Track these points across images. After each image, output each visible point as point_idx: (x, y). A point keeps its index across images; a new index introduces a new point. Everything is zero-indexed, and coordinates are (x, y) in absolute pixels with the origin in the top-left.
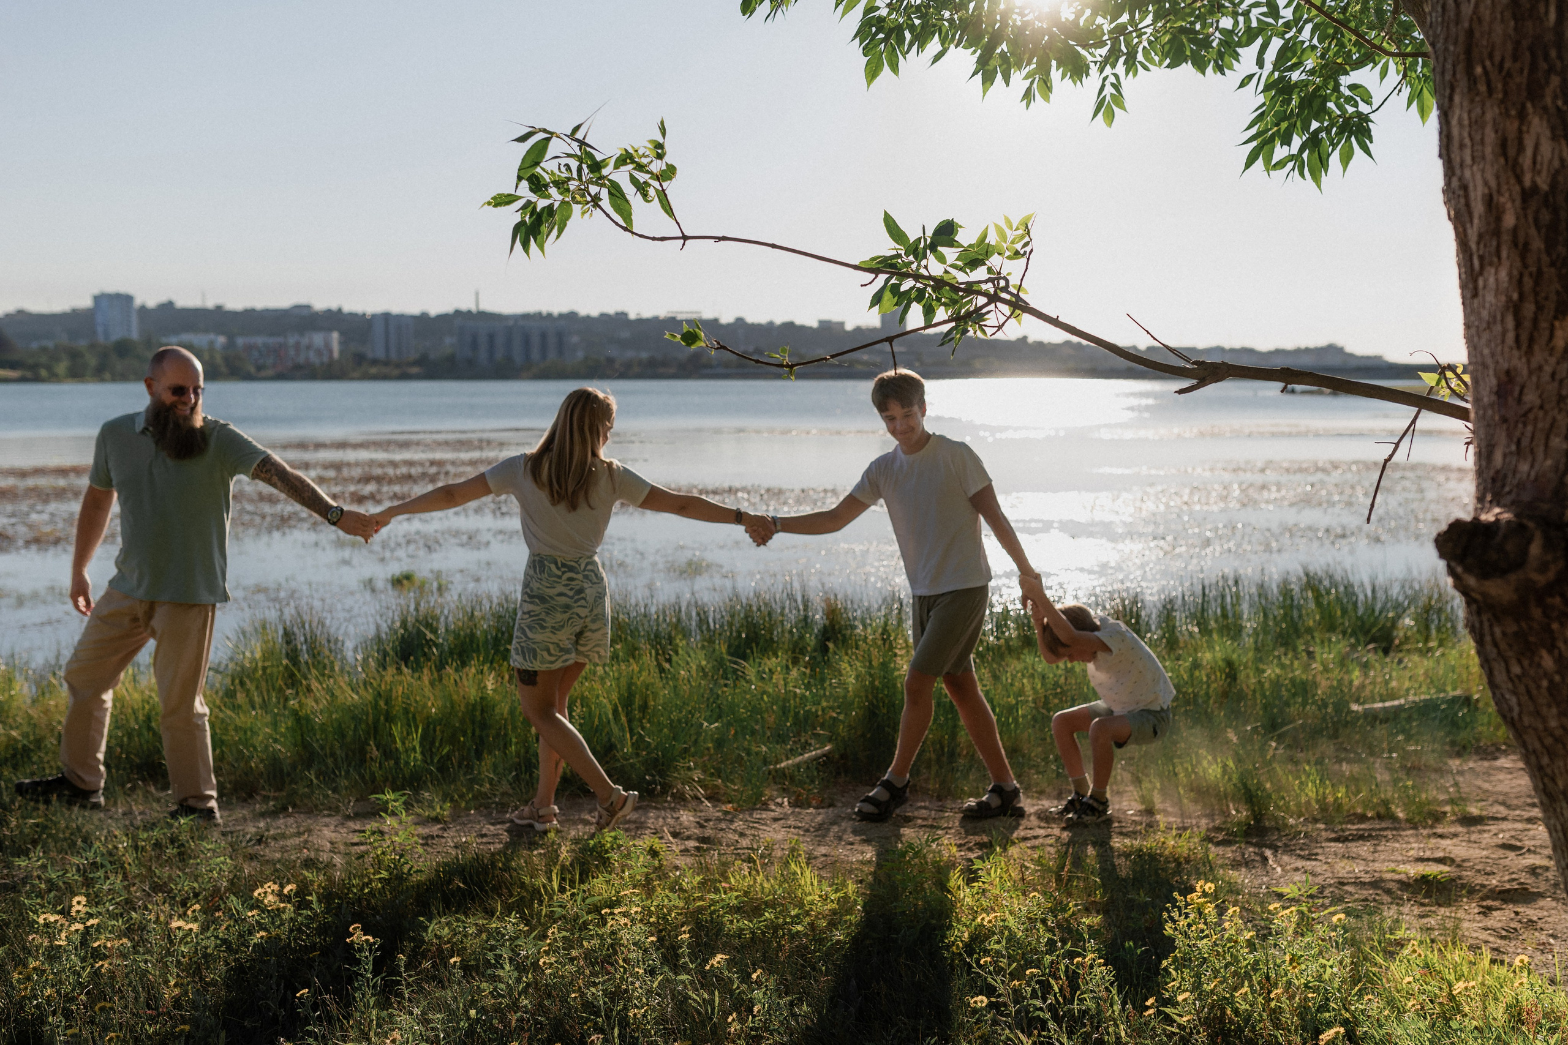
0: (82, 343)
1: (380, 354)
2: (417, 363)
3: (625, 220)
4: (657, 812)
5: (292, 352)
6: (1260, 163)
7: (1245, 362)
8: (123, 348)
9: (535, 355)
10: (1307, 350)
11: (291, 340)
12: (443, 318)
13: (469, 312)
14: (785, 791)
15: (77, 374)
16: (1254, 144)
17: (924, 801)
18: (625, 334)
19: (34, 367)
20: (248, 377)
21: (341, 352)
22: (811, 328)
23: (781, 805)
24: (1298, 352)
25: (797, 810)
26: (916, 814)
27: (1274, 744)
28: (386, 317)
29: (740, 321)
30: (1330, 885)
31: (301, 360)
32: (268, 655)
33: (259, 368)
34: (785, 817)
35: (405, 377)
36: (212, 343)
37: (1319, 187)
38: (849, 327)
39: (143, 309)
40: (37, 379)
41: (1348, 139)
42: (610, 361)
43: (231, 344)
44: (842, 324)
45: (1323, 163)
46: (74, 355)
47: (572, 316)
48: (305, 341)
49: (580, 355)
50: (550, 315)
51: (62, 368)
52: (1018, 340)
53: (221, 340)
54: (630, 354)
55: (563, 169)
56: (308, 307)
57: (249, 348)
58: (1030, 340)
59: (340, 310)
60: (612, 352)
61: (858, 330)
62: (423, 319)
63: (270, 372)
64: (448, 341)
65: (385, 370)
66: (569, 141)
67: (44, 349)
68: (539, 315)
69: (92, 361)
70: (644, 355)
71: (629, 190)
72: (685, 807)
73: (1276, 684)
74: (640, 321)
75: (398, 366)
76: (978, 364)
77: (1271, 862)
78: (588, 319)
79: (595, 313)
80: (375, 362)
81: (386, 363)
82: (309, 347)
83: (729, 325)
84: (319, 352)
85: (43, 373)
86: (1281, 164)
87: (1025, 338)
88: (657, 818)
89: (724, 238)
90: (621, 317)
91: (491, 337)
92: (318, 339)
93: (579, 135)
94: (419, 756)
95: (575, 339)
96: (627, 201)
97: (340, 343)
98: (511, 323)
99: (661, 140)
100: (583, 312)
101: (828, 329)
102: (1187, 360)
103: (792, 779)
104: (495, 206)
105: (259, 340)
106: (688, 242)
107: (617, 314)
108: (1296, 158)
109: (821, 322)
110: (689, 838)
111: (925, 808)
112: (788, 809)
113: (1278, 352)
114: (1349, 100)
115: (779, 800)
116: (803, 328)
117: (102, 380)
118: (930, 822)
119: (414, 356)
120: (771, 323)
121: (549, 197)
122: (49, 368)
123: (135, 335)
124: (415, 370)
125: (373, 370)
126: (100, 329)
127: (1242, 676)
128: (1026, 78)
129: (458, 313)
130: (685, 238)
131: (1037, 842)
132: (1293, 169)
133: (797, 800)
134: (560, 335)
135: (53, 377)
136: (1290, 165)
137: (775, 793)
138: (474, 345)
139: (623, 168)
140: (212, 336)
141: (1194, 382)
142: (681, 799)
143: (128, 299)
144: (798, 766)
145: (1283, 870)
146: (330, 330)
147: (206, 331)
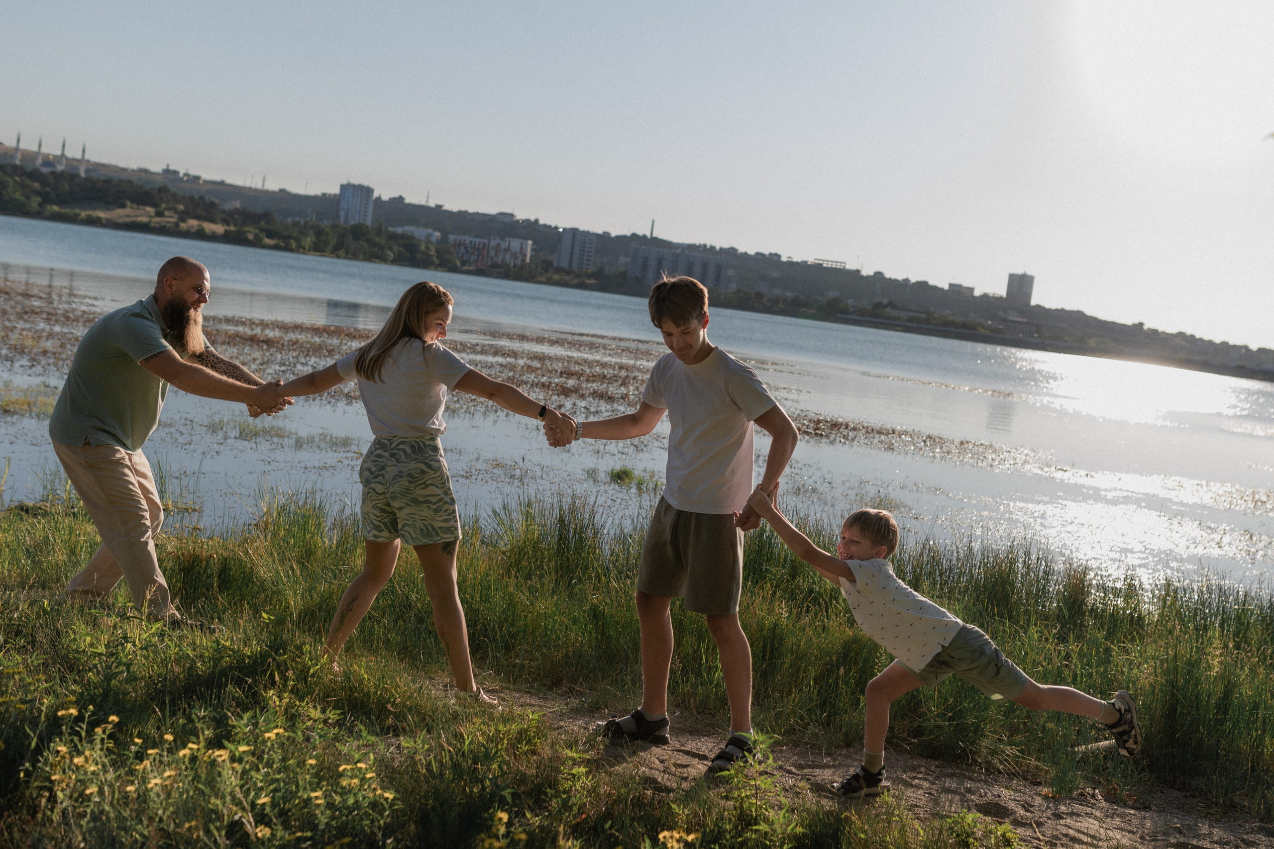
0: (326, 224)
1: (564, 264)
2: (593, 275)
5: (492, 253)
8: (358, 232)
11: (493, 243)
12: (621, 239)
13: (644, 236)
15: (318, 248)
18: (776, 274)
19: (286, 238)
20: (454, 270)
21: (532, 257)
22: (942, 289)
28: (574, 232)
29: (879, 274)
31: (499, 260)
33: (464, 263)
35: (582, 286)
36: (429, 235)
38: (977, 293)
39: (379, 199)
40: (287, 249)
42: (759, 295)
43: (444, 239)
44: (972, 290)
46: (319, 232)
47: (732, 251)
48: (504, 245)
49: (734, 286)
50: (712, 248)
51: (308, 241)
52: (1134, 325)
53: (437, 234)
54: (777, 292)
56: (512, 215)
57: (458, 245)
58: (1145, 327)
59: (537, 221)
61: (985, 296)
62: (605, 237)
63: (472, 268)
64: (623, 260)
65: (567, 278)
67: (296, 224)
69: (333, 242)
70: (789, 295)
74: (791, 264)
75: (578, 276)
78: (745, 255)
79: (751, 252)
80: (559, 270)
81: (568, 273)
82: (507, 250)
83: (868, 277)
84: (515, 256)
85: (294, 244)
87: (1141, 324)
90: (775, 258)
91: (660, 261)
92: (515, 244)
95: (731, 272)
97: (532, 250)
98: (679, 251)
100: (741, 249)
101: (958, 293)
105: (467, 239)
107: (770, 254)
109: (951, 285)
116: (935, 288)
117: (338, 257)
119: (592, 269)
120: (906, 281)
122: (298, 240)
123: (369, 223)
124: (591, 281)
125: (557, 277)
126: (342, 214)
129: (634, 236)
134: (719, 268)
135: (300, 249)
138: (644, 267)
140: (430, 231)
143: (369, 191)
146: (527, 239)
147: (426, 226)
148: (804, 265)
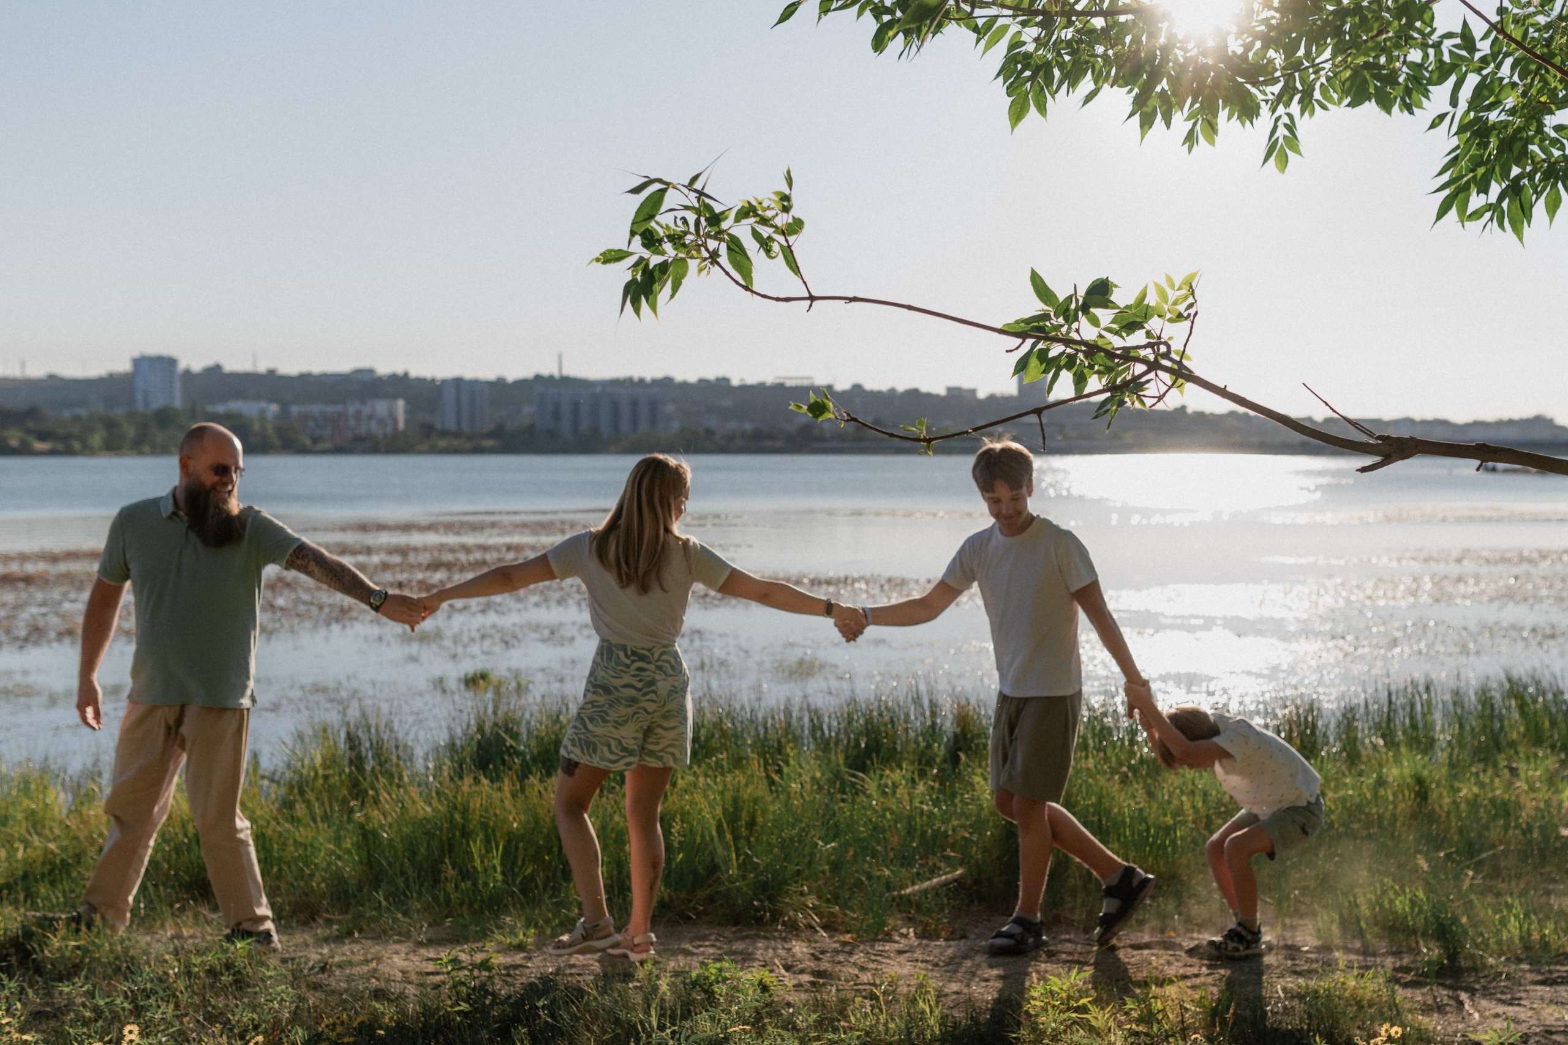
0: (120, 412)
1: (451, 425)
2: (491, 435)
3: (744, 278)
4: (766, 943)
5: (352, 423)
6: (1453, 213)
7: (1437, 436)
8: (164, 418)
9: (625, 425)
10: (1511, 423)
11: (351, 409)
12: (522, 384)
13: (551, 377)
14: (910, 921)
15: (113, 446)
16: (1447, 192)
17: (1068, 933)
18: (727, 403)
19: (66, 438)
20: (304, 451)
21: (407, 422)
22: (937, 396)
23: (906, 936)
24: (1500, 424)
25: (924, 942)
26: (1060, 947)
27: (1471, 873)
28: (458, 382)
29: (857, 388)
30: (1536, 1034)
31: (362, 430)
32: (330, 761)
33: (316, 440)
34: (911, 950)
35: (477, 450)
36: (263, 412)
37: (1521, 239)
38: (982, 395)
39: (187, 373)
40: (69, 452)
41: (1554, 185)
42: (709, 432)
43: (284, 413)
44: (973, 392)
45: (1526, 212)
46: (110, 425)
47: (666, 383)
48: (366, 410)
49: (676, 425)
50: (642, 381)
51: (96, 440)
53: (274, 408)
54: (732, 425)
55: (679, 223)
56: (371, 371)
57: (305, 417)
58: (1189, 411)
59: (406, 375)
60: (713, 423)
61: (992, 398)
62: (499, 385)
63: (328, 445)
64: (527, 410)
65: (456, 443)
66: (686, 191)
67: (77, 419)
68: (628, 382)
69: (131, 432)
70: (748, 426)
71: (751, 246)
72: (797, 937)
73: (1474, 804)
74: (744, 388)
75: (470, 438)
76: (1129, 438)
77: (1467, 1007)
78: (685, 385)
79: (692, 378)
80: (444, 434)
81: (457, 435)
82: (371, 417)
83: (844, 392)
84: (382, 422)
85: (77, 445)
86: (1477, 214)
87: (1183, 408)
88: (766, 949)
89: (855, 299)
90: (723, 383)
91: (576, 406)
92: (381, 407)
93: (698, 185)
94: (499, 877)
95: (670, 408)
96: (748, 258)
97: (406, 412)
98: (598, 389)
99: (787, 191)
100: (679, 377)
101: (958, 398)
102: (1370, 434)
103: (919, 907)
104: (605, 262)
105: (316, 409)
106: (816, 303)
107: (718, 379)
108: (1494, 208)
109: (949, 389)
110: (802, 972)
111: (1069, 941)
112: (914, 941)
113: (1477, 424)
114: (1555, 142)
115: (904, 931)
116: (929, 396)
117: (141, 453)
118: (1076, 957)
119: (488, 427)
120: (892, 391)
121: (663, 253)
122: (83, 440)
123: (178, 403)
124: (489, 443)
125: (442, 443)
126: (139, 397)
127: (1433, 796)
128: (1188, 119)
129: (538, 378)
130: (812, 298)
131: (1198, 981)
132: (1491, 219)
133: (924, 930)
134: (654, 406)
135: (87, 450)
136: (1488, 215)
137: (899, 922)
138: (557, 415)
139: (744, 221)
140: (263, 404)
141: (1378, 459)
142: (793, 928)
143: (172, 362)
144: (925, 892)
145: (1481, 1016)
146: (395, 397)
147: (257, 398)
148: (761, 388)
